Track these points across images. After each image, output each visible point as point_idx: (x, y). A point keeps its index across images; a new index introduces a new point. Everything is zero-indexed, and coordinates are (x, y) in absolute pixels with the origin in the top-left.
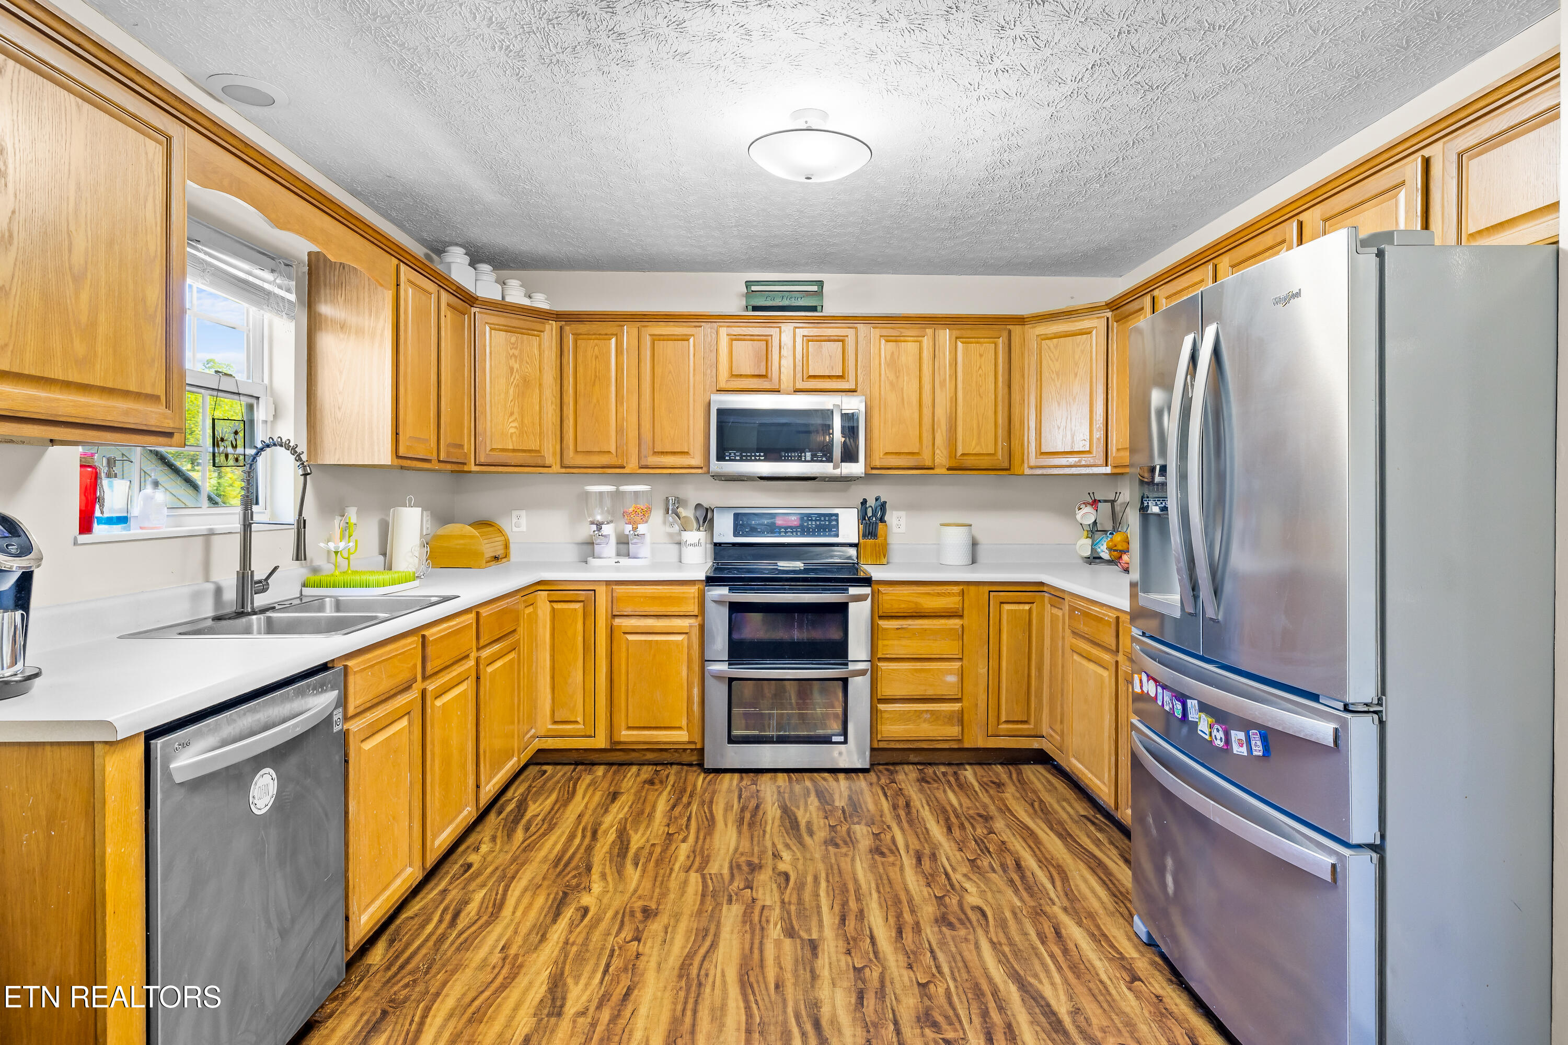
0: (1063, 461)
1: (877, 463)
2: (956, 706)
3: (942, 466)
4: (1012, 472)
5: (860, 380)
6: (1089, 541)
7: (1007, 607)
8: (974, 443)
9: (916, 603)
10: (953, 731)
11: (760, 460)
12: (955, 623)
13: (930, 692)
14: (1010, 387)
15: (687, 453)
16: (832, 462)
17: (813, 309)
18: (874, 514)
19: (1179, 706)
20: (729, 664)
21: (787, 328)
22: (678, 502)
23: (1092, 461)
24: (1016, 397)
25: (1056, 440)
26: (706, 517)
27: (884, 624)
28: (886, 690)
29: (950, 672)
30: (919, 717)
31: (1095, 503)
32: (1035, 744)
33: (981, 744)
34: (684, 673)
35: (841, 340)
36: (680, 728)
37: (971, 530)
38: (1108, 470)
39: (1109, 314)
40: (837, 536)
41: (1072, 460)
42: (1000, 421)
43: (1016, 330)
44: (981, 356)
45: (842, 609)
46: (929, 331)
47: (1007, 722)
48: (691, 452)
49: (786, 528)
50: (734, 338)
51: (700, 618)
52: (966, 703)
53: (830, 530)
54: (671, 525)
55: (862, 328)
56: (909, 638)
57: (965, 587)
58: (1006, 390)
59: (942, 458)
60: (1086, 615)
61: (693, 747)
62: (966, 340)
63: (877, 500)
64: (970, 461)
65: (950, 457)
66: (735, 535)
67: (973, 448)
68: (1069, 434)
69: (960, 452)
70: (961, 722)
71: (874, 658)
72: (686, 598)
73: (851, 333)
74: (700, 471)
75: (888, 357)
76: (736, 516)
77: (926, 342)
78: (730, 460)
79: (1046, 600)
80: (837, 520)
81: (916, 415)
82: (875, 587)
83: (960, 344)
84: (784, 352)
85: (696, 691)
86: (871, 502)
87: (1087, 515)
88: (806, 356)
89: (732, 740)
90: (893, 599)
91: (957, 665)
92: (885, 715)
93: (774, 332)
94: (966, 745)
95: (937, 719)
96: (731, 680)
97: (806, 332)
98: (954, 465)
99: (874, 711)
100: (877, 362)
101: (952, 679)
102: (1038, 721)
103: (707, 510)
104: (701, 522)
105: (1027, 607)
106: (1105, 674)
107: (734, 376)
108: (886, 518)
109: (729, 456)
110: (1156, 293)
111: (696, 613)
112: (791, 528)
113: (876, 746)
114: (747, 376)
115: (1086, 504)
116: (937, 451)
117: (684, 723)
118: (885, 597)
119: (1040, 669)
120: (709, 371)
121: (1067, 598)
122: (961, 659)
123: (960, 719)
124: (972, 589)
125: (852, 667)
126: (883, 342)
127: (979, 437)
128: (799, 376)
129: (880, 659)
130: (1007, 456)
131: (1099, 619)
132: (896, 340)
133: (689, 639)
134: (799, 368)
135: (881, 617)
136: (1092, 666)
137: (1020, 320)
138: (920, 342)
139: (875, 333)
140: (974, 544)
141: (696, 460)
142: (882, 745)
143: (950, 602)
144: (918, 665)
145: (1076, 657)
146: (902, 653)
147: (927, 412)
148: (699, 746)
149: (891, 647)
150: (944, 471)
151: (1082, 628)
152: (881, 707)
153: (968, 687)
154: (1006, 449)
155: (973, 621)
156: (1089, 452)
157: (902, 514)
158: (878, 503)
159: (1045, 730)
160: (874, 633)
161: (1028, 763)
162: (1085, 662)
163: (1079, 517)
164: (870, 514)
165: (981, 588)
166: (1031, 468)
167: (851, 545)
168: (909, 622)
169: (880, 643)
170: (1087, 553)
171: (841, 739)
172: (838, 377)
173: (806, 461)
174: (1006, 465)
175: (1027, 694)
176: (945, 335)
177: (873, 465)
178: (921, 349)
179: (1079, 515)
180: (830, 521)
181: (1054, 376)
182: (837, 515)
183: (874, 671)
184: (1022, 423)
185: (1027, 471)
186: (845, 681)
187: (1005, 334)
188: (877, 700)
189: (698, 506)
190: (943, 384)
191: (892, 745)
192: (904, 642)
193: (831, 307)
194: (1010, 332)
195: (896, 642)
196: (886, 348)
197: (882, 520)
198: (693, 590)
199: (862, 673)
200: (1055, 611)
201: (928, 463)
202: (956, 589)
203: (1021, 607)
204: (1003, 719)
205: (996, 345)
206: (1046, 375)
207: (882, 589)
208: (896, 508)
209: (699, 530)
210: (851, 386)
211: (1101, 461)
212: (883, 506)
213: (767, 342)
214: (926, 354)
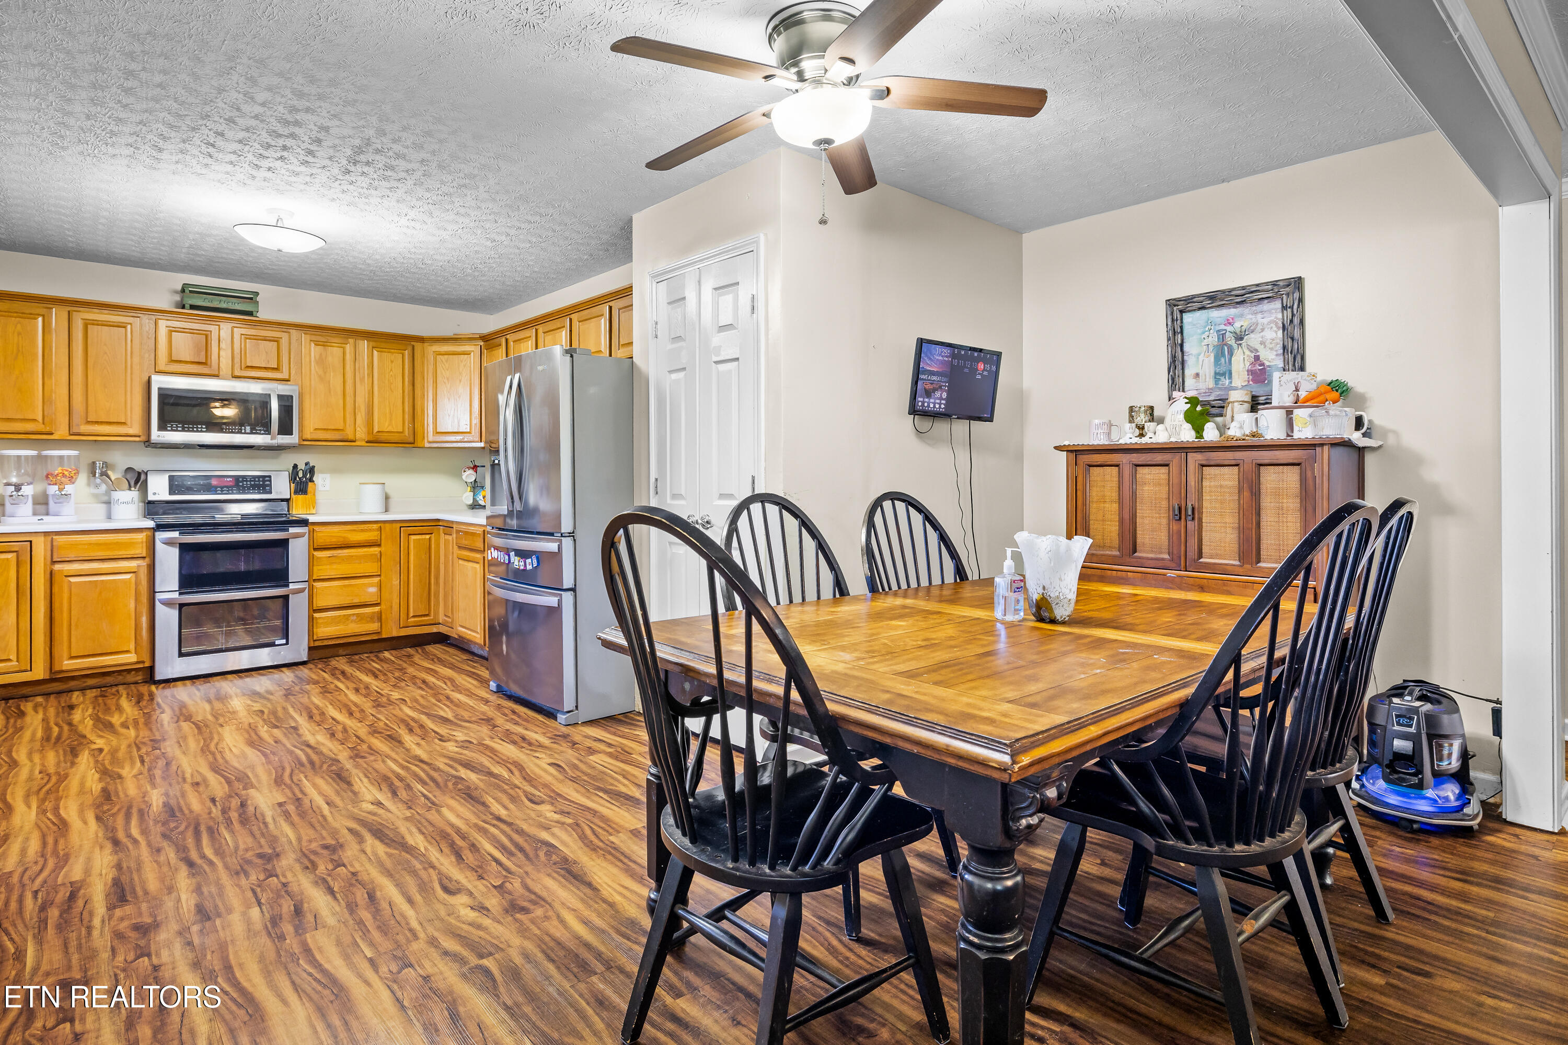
0: (452, 438)
1: (309, 437)
2: (377, 609)
3: (362, 440)
4: (416, 445)
5: (293, 372)
6: (472, 494)
7: (413, 537)
8: (387, 424)
9: (344, 538)
10: (374, 626)
11: (202, 431)
12: (375, 550)
13: (356, 601)
14: (413, 385)
15: (124, 423)
16: (269, 434)
17: (250, 313)
18: (304, 476)
19: (507, 557)
20: (180, 594)
21: (226, 328)
22: (107, 467)
23: (471, 439)
24: (418, 392)
25: (447, 424)
26: (138, 479)
27: (318, 554)
28: (320, 602)
29: (371, 585)
30: (347, 619)
31: (475, 468)
32: (434, 629)
33: (395, 633)
34: (132, 605)
35: (276, 340)
36: (128, 652)
37: (384, 489)
38: (482, 445)
39: (482, 343)
40: (270, 492)
41: (459, 438)
42: (407, 409)
43: (418, 346)
44: (392, 362)
45: (284, 543)
46: (351, 341)
47: (414, 616)
48: (129, 422)
49: (222, 488)
50: (171, 331)
51: (147, 560)
52: (383, 606)
53: (264, 489)
54: (97, 486)
55: (294, 333)
56: (339, 563)
57: (382, 525)
58: (411, 387)
59: (361, 433)
60: (466, 533)
61: (141, 666)
62: (381, 350)
63: (306, 464)
64: (384, 437)
65: (369, 433)
66: (170, 494)
67: (386, 427)
68: (456, 421)
69: (376, 430)
70: (380, 619)
71: (312, 580)
72: (133, 543)
73: (285, 336)
74: (137, 439)
75: (317, 357)
76: (171, 478)
77: (349, 348)
78: (172, 430)
79: (441, 531)
80: (270, 481)
81: (341, 402)
82: (311, 527)
83: (375, 353)
84: (223, 345)
85: (144, 620)
86: (302, 466)
87: (469, 476)
88: (243, 352)
89: (181, 655)
90: (323, 535)
91: (376, 580)
92: (320, 621)
93: (213, 328)
94: (384, 636)
95: (362, 619)
96: (181, 606)
97: (244, 331)
98: (371, 439)
99: (311, 619)
100: (308, 360)
101: (373, 590)
102: (436, 613)
103: (139, 474)
104: (132, 483)
105: (428, 537)
106: (477, 566)
107: (172, 361)
108: (314, 479)
109: (172, 426)
110: (508, 337)
111: (144, 555)
112: (227, 487)
113: (312, 645)
114: (186, 362)
115: (469, 468)
116: (358, 429)
117: (132, 647)
118: (319, 534)
119: (437, 578)
120: (147, 355)
121: (454, 526)
122: (379, 575)
123: (379, 617)
124: (387, 525)
125: (292, 586)
126: (313, 345)
127: (391, 420)
128: (237, 366)
129: (314, 580)
130: (412, 432)
131: (473, 534)
132: (324, 345)
133: (136, 577)
134: (237, 360)
135: (315, 549)
136: (471, 564)
137: (421, 340)
138: (344, 348)
139: (305, 338)
140: (387, 498)
141: (135, 428)
142: (317, 644)
143: (372, 536)
144: (347, 582)
145: (461, 562)
146: (333, 574)
147: (349, 400)
148: (147, 664)
149: (322, 571)
150: (364, 443)
151: (465, 542)
152: (316, 615)
153: (385, 595)
154: (411, 429)
155: (388, 548)
156: (469, 433)
157: (328, 476)
158: (308, 467)
159: (441, 618)
160: (311, 561)
161: (430, 644)
162: (466, 563)
163: (464, 477)
164: (301, 475)
165: (394, 525)
166: (430, 442)
167: (283, 500)
168: (339, 551)
169: (315, 568)
170: (471, 502)
171: (284, 641)
172: (273, 369)
173: (245, 433)
174: (411, 440)
175: (428, 595)
176: (364, 345)
177: (305, 437)
178: (344, 353)
179: (464, 476)
180: (264, 481)
181: (446, 380)
182: (270, 477)
183: (311, 588)
184: (423, 411)
185: (427, 445)
186: (286, 598)
187: (410, 348)
188: (314, 610)
189: (129, 470)
190: (362, 380)
191: (326, 643)
192: (335, 566)
193: (264, 314)
194: (413, 346)
195: (328, 567)
196: (315, 350)
197: (311, 480)
198: (141, 537)
199: (301, 591)
200: (447, 537)
201: (351, 437)
202: (375, 526)
203: (424, 537)
204: (411, 614)
205: (403, 355)
206: (439, 379)
207: (317, 528)
208: (322, 472)
209: (130, 489)
210: (284, 375)
211: (478, 439)
212: (312, 470)
213: (207, 336)
214: (349, 357)
